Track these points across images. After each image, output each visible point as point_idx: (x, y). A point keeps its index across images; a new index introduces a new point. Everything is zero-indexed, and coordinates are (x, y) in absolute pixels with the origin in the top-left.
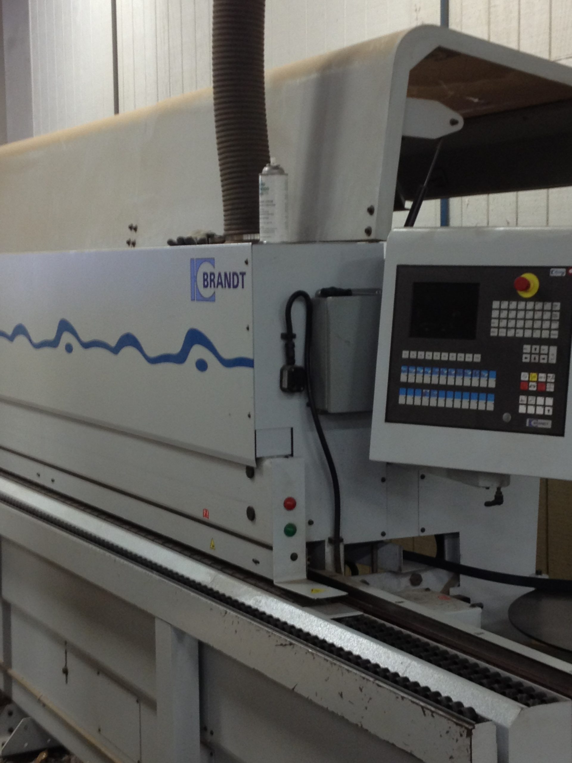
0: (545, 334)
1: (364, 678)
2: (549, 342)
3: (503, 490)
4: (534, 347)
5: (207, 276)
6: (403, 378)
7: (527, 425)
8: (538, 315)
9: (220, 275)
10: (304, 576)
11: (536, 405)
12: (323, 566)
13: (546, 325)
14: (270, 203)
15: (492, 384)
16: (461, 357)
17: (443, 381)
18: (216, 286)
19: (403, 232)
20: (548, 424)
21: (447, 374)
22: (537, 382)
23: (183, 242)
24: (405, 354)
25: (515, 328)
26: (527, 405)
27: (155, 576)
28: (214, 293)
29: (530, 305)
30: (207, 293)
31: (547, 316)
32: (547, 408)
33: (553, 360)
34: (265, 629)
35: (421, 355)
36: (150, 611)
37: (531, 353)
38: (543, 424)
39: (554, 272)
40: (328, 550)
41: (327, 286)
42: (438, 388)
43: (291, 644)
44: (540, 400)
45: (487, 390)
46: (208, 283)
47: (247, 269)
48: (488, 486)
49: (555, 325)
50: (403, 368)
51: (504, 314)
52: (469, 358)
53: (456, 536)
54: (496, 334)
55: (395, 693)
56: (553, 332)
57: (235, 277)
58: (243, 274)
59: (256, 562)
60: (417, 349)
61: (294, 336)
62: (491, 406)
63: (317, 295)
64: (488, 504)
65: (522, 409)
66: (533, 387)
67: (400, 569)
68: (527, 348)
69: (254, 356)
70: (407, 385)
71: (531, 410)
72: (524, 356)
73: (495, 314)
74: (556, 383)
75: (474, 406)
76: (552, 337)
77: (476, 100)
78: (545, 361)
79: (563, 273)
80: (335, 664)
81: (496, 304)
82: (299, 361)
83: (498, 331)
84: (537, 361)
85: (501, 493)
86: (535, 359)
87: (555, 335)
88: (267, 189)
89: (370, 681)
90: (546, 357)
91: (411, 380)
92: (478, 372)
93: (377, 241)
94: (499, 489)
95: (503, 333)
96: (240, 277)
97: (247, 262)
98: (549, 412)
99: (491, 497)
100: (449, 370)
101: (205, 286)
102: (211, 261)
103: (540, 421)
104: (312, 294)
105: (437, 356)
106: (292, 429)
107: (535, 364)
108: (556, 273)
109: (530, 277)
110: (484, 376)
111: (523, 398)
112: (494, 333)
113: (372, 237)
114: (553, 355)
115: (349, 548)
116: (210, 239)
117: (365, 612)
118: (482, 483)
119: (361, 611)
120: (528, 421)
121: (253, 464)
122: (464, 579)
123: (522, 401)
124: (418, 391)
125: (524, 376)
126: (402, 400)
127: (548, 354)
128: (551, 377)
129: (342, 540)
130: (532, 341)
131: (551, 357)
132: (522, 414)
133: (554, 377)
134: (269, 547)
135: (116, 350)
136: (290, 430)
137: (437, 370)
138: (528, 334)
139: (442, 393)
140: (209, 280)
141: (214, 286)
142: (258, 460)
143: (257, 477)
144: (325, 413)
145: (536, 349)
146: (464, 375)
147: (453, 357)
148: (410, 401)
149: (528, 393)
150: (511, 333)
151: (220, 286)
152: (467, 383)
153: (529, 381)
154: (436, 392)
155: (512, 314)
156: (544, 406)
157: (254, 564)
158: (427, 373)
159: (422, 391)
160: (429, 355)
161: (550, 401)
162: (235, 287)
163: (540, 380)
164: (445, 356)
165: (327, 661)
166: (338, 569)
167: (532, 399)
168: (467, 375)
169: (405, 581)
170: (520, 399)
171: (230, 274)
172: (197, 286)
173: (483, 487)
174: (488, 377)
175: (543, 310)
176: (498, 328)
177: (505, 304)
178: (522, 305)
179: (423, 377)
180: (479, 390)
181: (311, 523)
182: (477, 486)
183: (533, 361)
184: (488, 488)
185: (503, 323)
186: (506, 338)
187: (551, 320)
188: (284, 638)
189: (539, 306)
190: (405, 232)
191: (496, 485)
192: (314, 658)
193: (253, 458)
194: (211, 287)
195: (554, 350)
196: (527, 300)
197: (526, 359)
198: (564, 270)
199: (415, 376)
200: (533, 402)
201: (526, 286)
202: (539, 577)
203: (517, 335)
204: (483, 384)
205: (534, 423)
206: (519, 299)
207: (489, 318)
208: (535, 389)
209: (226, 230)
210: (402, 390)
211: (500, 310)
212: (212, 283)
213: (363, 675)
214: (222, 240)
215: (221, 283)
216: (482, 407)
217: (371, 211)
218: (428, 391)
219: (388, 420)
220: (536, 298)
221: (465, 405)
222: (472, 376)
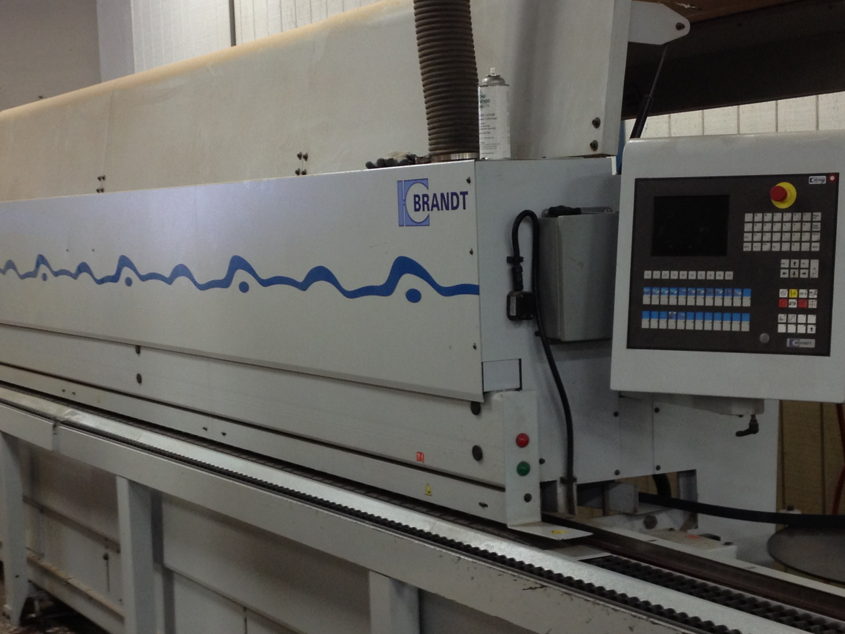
0: (805, 247)
2: (810, 255)
3: (758, 417)
4: (793, 261)
5: (419, 200)
6: (646, 300)
7: (788, 345)
8: (797, 227)
9: (435, 195)
10: (538, 518)
11: (797, 324)
12: (555, 508)
13: (806, 237)
14: (492, 116)
15: (747, 302)
16: (711, 275)
17: (691, 302)
18: (430, 209)
19: (642, 142)
20: (811, 344)
21: (696, 294)
22: (798, 299)
23: (383, 163)
24: (647, 275)
25: (771, 242)
26: (787, 324)
28: (428, 216)
29: (787, 216)
30: (419, 216)
31: (807, 227)
32: (809, 327)
33: (815, 274)
34: (509, 573)
35: (666, 275)
36: (362, 563)
37: (790, 269)
38: (806, 343)
39: (812, 180)
40: (560, 490)
41: (556, 204)
42: (686, 309)
44: (802, 318)
45: (741, 310)
46: (420, 205)
47: (470, 188)
48: (741, 414)
49: (816, 237)
50: (646, 290)
51: (758, 227)
52: (720, 275)
53: (691, 473)
54: (749, 249)
56: (813, 244)
57: (455, 197)
58: (464, 194)
59: (484, 505)
60: (661, 269)
61: (521, 259)
62: (746, 327)
63: (544, 215)
64: (740, 434)
65: (781, 329)
66: (793, 305)
67: (635, 510)
68: (785, 263)
69: (479, 282)
70: (651, 308)
71: (792, 329)
72: (782, 271)
73: (748, 227)
74: (818, 299)
75: (726, 327)
76: (813, 249)
77: (687, 6)
78: (806, 276)
79: (823, 181)
80: (598, 604)
81: (748, 217)
82: (527, 287)
83: (752, 246)
84: (797, 276)
85: (756, 421)
86: (795, 274)
87: (816, 247)
88: (488, 101)
89: (643, 619)
90: (807, 271)
91: (655, 302)
92: (730, 291)
93: (604, 156)
94: (753, 416)
95: (757, 248)
96: (461, 197)
97: (469, 181)
98: (812, 330)
99: (744, 425)
100: (698, 290)
101: (416, 210)
102: (424, 182)
103: (802, 340)
104: (538, 214)
105: (683, 275)
106: (520, 360)
107: (794, 279)
108: (815, 181)
109: (787, 186)
110: (737, 295)
111: (782, 317)
112: (747, 248)
113: (599, 151)
114: (815, 269)
116: (411, 160)
118: (736, 410)
119: (610, 553)
120: (788, 340)
121: (480, 399)
122: (702, 518)
123: (781, 319)
124: (663, 314)
125: (783, 293)
126: (645, 324)
127: (809, 269)
128: (814, 293)
129: (575, 480)
130: (790, 255)
131: (812, 271)
132: (782, 334)
133: (817, 292)
134: (501, 489)
135: (303, 286)
136: (518, 362)
137: (684, 290)
138: (786, 247)
139: (691, 314)
140: (421, 202)
141: (428, 210)
142: (486, 394)
143: (484, 412)
144: (558, 342)
145: (795, 263)
146: (714, 294)
147: (701, 275)
148: (654, 325)
149: (788, 311)
150: (766, 248)
151: (435, 209)
152: (718, 302)
153: (788, 298)
154: (683, 314)
155: (767, 227)
156: (806, 324)
157: (480, 508)
158: (673, 294)
159: (668, 314)
160: (674, 275)
161: (812, 319)
162: (454, 208)
163: (800, 296)
164: (692, 275)
165: (588, 601)
166: (571, 510)
167: (792, 318)
168: (719, 294)
169: (639, 523)
170: (779, 318)
171: (448, 194)
172: (406, 210)
173: (736, 415)
174: (742, 296)
175: (802, 222)
176: (752, 242)
177: (759, 217)
178: (778, 217)
179: (669, 298)
180: (732, 310)
181: (542, 461)
182: (729, 414)
183: (792, 276)
184: (741, 416)
185: (758, 237)
186: (761, 253)
187: (811, 232)
188: (532, 581)
189: (797, 216)
190: (644, 143)
191: (751, 412)
193: (481, 393)
194: (424, 210)
195: (815, 264)
196: (783, 211)
197: (784, 274)
198: (825, 177)
199: (660, 298)
200: (794, 320)
201: (783, 196)
203: (774, 249)
204: (737, 303)
205: (795, 343)
206: (775, 210)
207: (742, 232)
208: (795, 306)
209: (431, 150)
210: (645, 313)
211: (753, 222)
212: (426, 206)
213: (634, 614)
214: (429, 160)
215: (437, 206)
216: (736, 327)
217: (596, 123)
218: (675, 313)
219: (630, 345)
220: (793, 209)
221: (717, 327)
222: (723, 295)
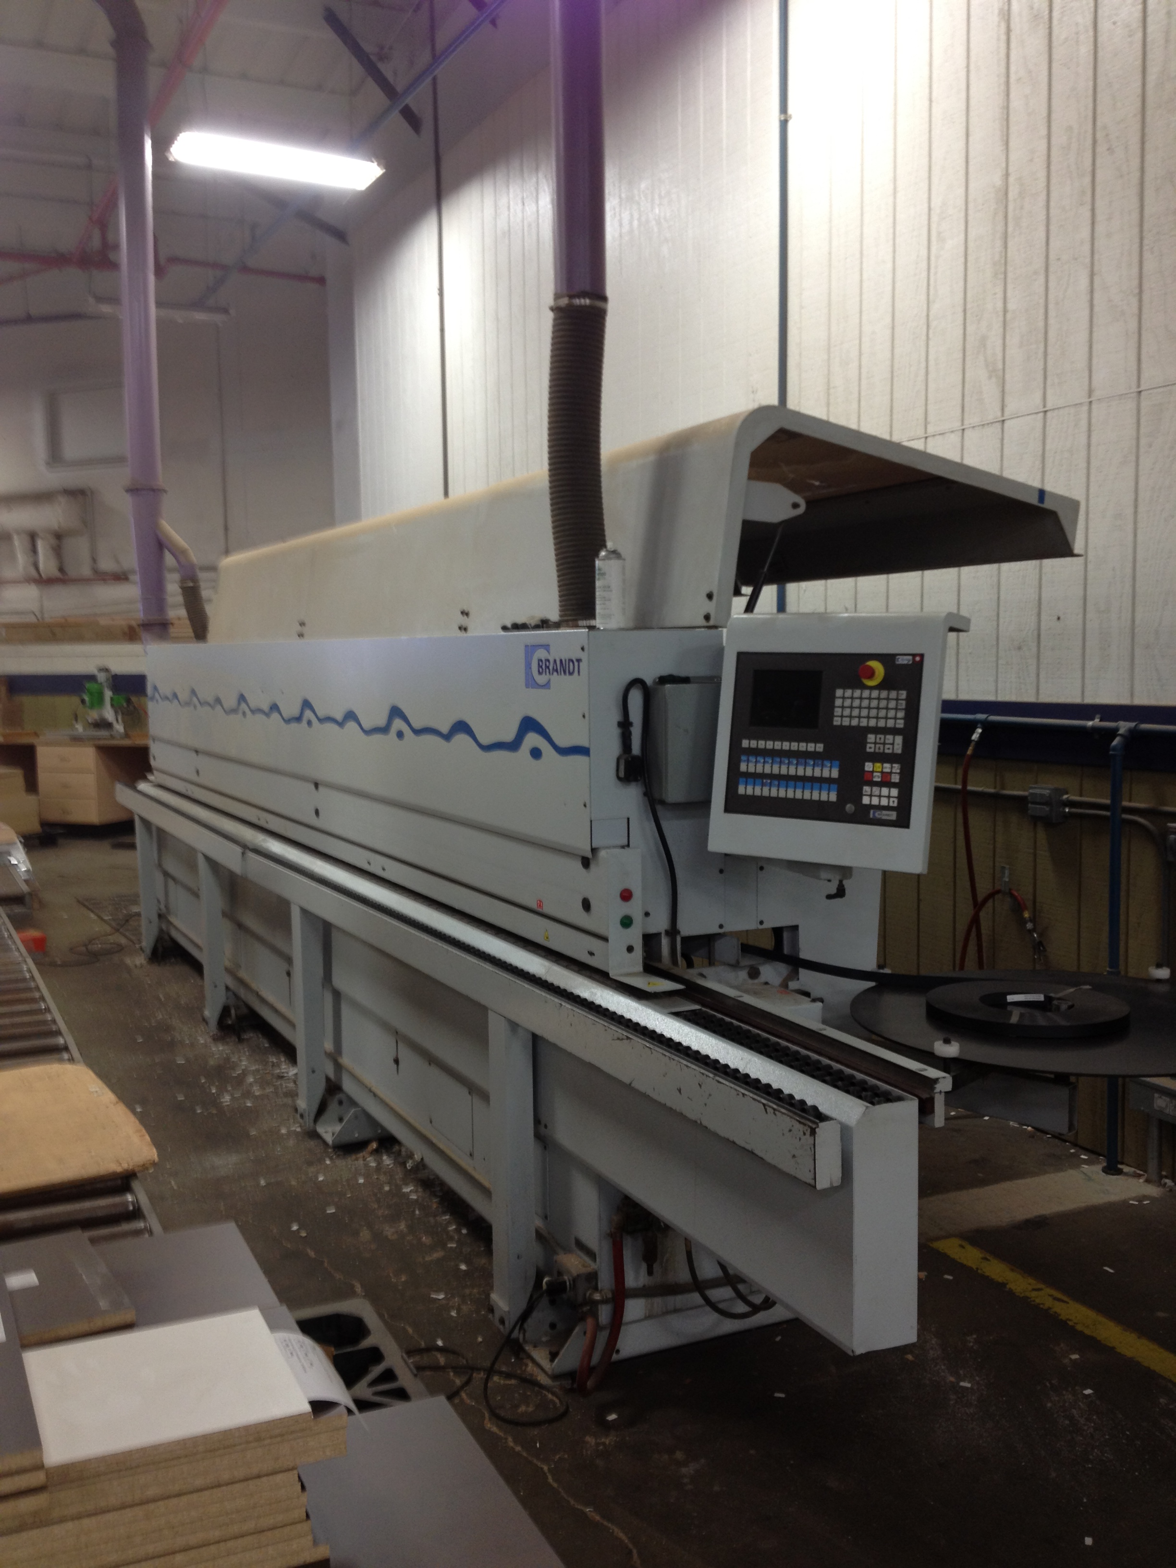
0: (891, 723)
1: (703, 1074)
2: (894, 731)
3: (845, 882)
4: (879, 736)
5: (542, 663)
6: (743, 767)
7: (871, 816)
8: (883, 704)
9: (555, 661)
10: (640, 968)
11: (880, 796)
12: (659, 958)
13: (891, 714)
14: (607, 588)
15: (835, 774)
16: (803, 746)
17: (784, 771)
18: (551, 672)
19: (742, 618)
20: (893, 816)
21: (789, 764)
22: (882, 772)
23: (516, 627)
24: (745, 743)
25: (859, 717)
26: (871, 796)
27: (488, 967)
28: (549, 681)
29: (875, 694)
30: (541, 679)
31: (892, 704)
32: (892, 800)
33: (898, 749)
34: (601, 1022)
35: (762, 744)
36: (483, 1002)
37: (875, 743)
38: (888, 815)
39: (899, 660)
40: (665, 942)
41: (665, 672)
42: (779, 778)
43: (628, 1038)
44: (885, 791)
45: (829, 781)
46: (542, 669)
47: (584, 656)
48: (829, 878)
49: (901, 714)
50: (743, 758)
51: (848, 703)
52: (811, 747)
53: (795, 928)
54: (839, 723)
55: (736, 1090)
56: (898, 721)
57: (571, 664)
58: (579, 661)
59: (591, 954)
60: (757, 738)
61: (631, 724)
62: (833, 797)
63: (654, 682)
64: (829, 897)
65: (866, 800)
66: (877, 778)
67: (738, 962)
68: (871, 738)
69: (590, 744)
70: (747, 775)
71: (875, 801)
72: (868, 745)
73: (838, 702)
74: (901, 774)
75: (816, 796)
76: (897, 726)
77: (817, 483)
78: (890, 751)
79: (909, 661)
80: (674, 1060)
81: (839, 692)
82: (636, 749)
83: (842, 720)
84: (881, 751)
85: (843, 886)
86: (880, 749)
87: (900, 724)
88: (604, 574)
89: (709, 1077)
90: (891, 746)
91: (751, 769)
92: (820, 762)
93: (715, 627)
94: (841, 882)
95: (846, 722)
96: (576, 664)
97: (583, 649)
98: (894, 803)
99: (833, 889)
100: (791, 760)
101: (540, 673)
102: (546, 647)
103: (884, 812)
104: (649, 681)
105: (778, 745)
106: (628, 819)
107: (880, 753)
108: (902, 660)
109: (875, 665)
110: (826, 766)
111: (867, 789)
112: (837, 722)
113: (712, 623)
114: (898, 744)
115: (686, 940)
116: (544, 624)
117: (703, 1005)
118: (824, 875)
119: (698, 1005)
120: (872, 812)
121: (589, 855)
122: (802, 972)
123: (866, 791)
124: (758, 781)
125: (868, 766)
126: (741, 790)
127: (893, 744)
128: (897, 768)
129: (679, 932)
130: (876, 730)
131: (896, 747)
132: (866, 805)
133: (900, 767)
134: (605, 939)
135: (447, 737)
136: (626, 821)
137: (778, 760)
138: (872, 723)
139: (783, 783)
140: (544, 667)
141: (549, 672)
142: (594, 850)
143: (592, 866)
144: (662, 802)
145: (880, 738)
146: (806, 765)
147: (794, 746)
148: (750, 791)
149: (873, 784)
150: (855, 722)
151: (555, 673)
152: (809, 773)
153: (873, 772)
154: (776, 783)
155: (856, 703)
156: (889, 797)
157: (589, 956)
158: (768, 762)
159: (763, 781)
160: (770, 745)
161: (895, 792)
162: (571, 674)
163: (885, 770)
164: (786, 746)
165: (665, 1055)
166: (674, 962)
167: (876, 790)
168: (809, 765)
169: (743, 975)
170: (864, 790)
171: (565, 660)
172: (532, 673)
173: (825, 880)
174: (831, 767)
175: (888, 699)
176: (842, 716)
177: (849, 693)
178: (866, 693)
179: (764, 766)
180: (821, 780)
181: (647, 914)
182: (818, 878)
183: (877, 751)
184: (829, 881)
185: (847, 712)
186: (850, 727)
187: (896, 709)
188: (622, 1032)
189: (884, 694)
190: (746, 618)
191: (838, 877)
192: (652, 1053)
193: (589, 849)
194: (546, 674)
195: (899, 740)
196: (871, 688)
197: (870, 748)
198: (911, 657)
199: (755, 766)
200: (877, 793)
201: (871, 674)
202: (881, 971)
203: (861, 725)
204: (826, 774)
205: (879, 815)
206: (864, 687)
207: (832, 707)
208: (879, 780)
209: (561, 616)
210: (742, 780)
211: (844, 698)
212: (547, 670)
213: (703, 1071)
214: (557, 625)
215: (557, 671)
216: (824, 797)
217: (710, 596)
218: (769, 781)
219: (728, 809)
220: (880, 687)
221: (807, 796)
222: (814, 766)
